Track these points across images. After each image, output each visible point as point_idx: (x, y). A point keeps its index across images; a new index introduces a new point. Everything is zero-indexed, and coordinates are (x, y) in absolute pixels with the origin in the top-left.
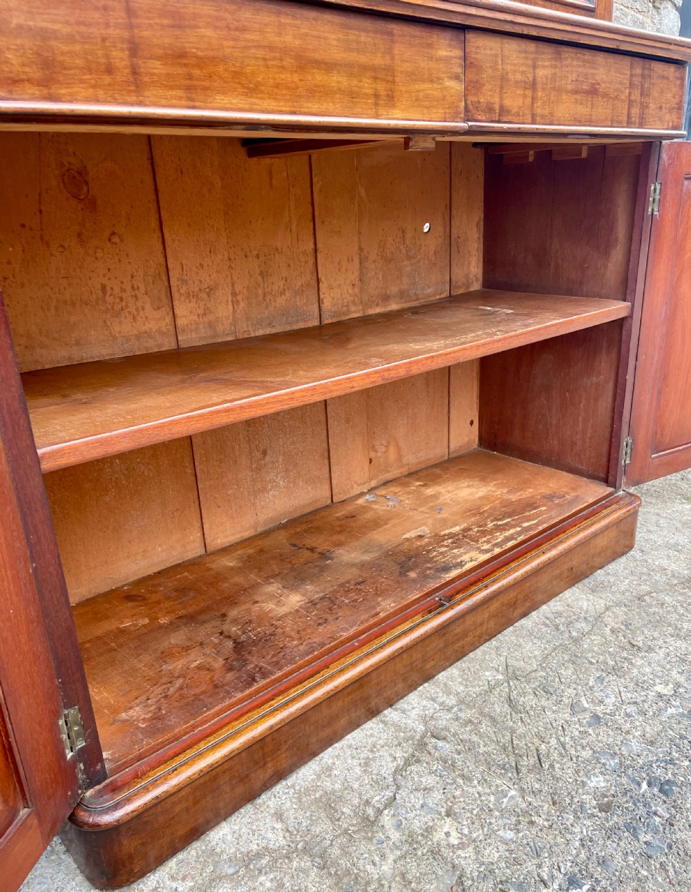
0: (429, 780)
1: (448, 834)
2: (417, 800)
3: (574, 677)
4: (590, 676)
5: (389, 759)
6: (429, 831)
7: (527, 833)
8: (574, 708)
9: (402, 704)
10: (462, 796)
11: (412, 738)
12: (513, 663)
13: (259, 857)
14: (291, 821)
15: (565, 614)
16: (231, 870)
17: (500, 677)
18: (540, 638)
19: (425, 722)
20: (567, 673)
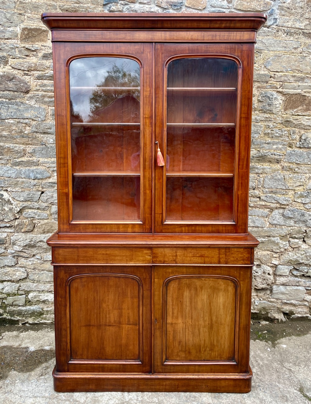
12: (164, 401)
13: (77, 401)
14: (87, 400)
15: (196, 398)
16: (71, 401)
17: (157, 401)
18: (179, 399)
19: (130, 400)
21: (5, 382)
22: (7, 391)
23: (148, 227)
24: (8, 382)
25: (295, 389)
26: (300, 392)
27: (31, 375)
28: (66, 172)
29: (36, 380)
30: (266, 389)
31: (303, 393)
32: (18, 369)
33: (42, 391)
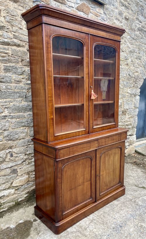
0: (93, 225)
1: (95, 230)
2: (91, 227)
4: (115, 213)
5: (88, 222)
6: (93, 230)
7: (104, 231)
8: (112, 217)
9: (90, 216)
10: (97, 227)
11: (91, 220)
12: (105, 211)
13: (73, 232)
14: (76, 229)
15: (113, 204)
16: (70, 233)
17: (103, 213)
18: (109, 208)
19: (93, 218)
20: (112, 213)
23: (87, 131)
26: (136, 187)
28: (52, 105)
29: (39, 237)
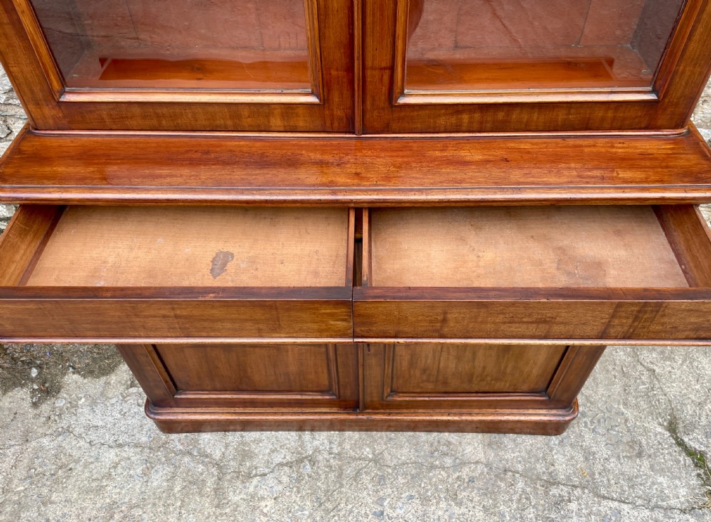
1: (266, 506)
2: (272, 483)
3: (401, 485)
4: (409, 491)
5: (282, 457)
6: (263, 498)
8: (380, 501)
9: (317, 434)
10: (288, 496)
11: (301, 454)
12: (386, 454)
13: (207, 456)
14: (228, 452)
15: (451, 447)
16: (195, 454)
17: (370, 456)
18: (416, 451)
19: (315, 451)
20: (401, 480)
21: (57, 405)
22: (60, 430)
23: (339, 113)
24: (62, 405)
25: (660, 424)
26: (669, 431)
27: (109, 383)
29: (121, 398)
30: (599, 421)
31: (676, 435)
32: (83, 369)
33: (133, 430)
